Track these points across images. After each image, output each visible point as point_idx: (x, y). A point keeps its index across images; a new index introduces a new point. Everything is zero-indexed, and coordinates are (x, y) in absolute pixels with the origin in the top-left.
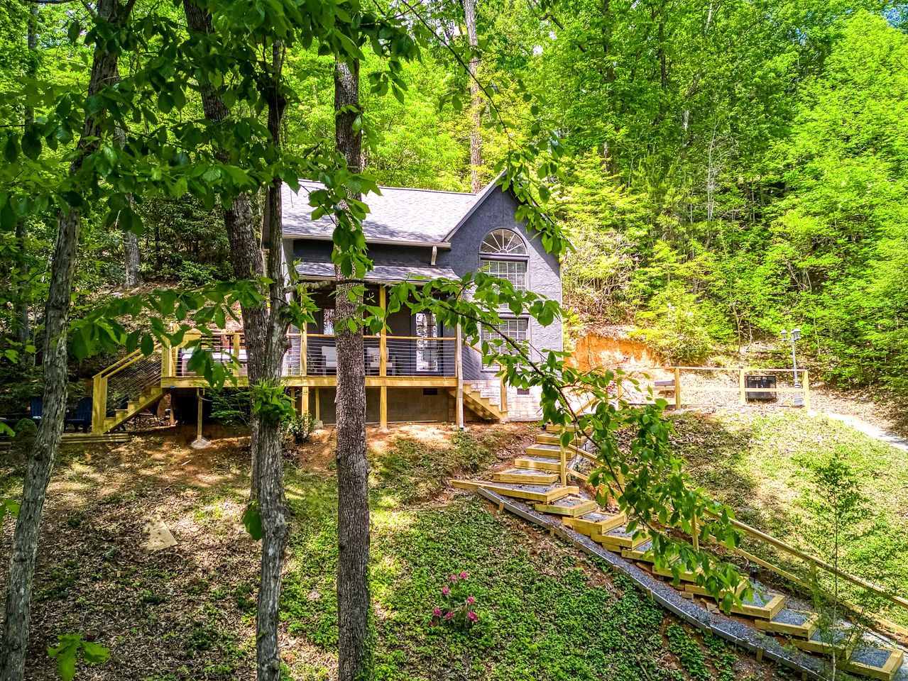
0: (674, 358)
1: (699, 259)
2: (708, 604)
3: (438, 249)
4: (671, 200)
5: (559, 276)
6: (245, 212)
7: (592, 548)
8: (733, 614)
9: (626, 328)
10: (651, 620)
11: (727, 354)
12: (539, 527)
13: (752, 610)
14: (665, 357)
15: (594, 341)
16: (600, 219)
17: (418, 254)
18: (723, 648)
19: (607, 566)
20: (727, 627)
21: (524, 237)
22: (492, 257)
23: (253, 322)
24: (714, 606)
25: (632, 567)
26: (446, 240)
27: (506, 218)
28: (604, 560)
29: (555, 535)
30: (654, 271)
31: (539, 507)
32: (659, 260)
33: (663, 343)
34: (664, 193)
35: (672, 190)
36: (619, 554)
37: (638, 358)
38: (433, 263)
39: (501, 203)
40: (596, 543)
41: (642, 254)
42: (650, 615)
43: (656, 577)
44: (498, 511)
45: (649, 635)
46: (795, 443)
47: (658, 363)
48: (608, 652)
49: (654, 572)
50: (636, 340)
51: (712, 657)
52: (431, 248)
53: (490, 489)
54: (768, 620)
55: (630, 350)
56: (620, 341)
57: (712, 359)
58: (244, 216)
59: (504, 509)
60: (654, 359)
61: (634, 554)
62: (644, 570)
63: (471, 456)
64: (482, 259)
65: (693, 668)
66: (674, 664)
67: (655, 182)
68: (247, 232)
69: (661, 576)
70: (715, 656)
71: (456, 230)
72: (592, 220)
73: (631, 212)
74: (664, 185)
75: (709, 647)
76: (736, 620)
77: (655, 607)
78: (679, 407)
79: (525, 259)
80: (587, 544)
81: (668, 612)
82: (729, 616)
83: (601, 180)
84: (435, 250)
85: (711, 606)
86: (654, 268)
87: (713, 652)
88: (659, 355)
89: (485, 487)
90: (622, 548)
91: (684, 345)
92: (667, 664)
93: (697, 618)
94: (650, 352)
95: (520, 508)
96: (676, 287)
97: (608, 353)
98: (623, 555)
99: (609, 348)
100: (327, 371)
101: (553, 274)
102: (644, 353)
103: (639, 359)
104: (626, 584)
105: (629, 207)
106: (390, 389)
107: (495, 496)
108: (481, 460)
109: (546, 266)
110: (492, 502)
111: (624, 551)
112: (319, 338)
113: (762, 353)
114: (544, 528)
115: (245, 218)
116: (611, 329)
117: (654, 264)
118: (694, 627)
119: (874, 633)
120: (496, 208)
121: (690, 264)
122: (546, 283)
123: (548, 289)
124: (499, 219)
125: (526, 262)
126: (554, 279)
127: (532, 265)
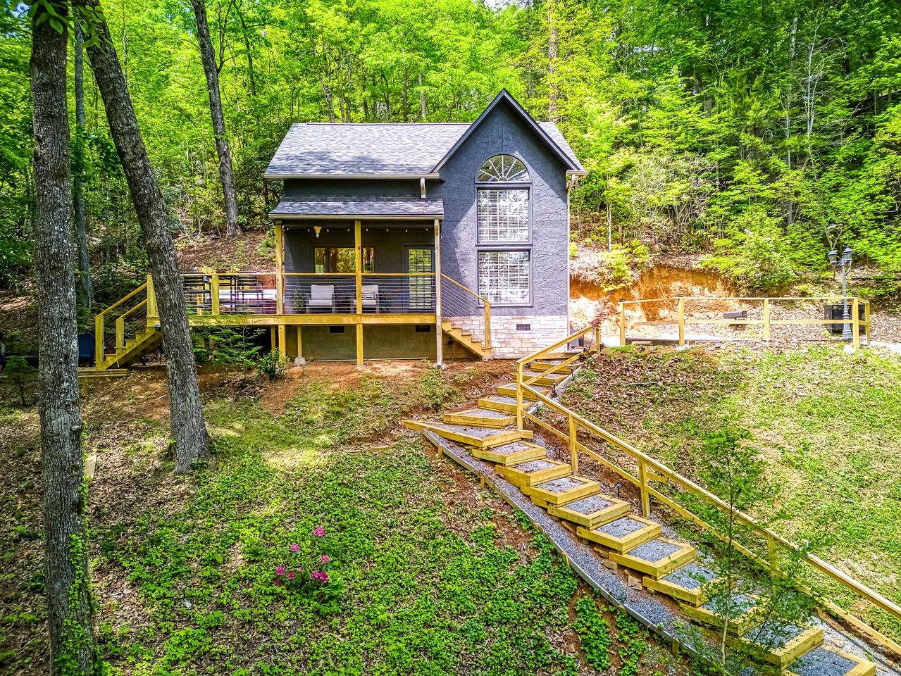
0: (749, 287)
1: (785, 178)
2: (630, 577)
3: (427, 181)
4: (755, 116)
5: (565, 201)
6: (134, 147)
7: (517, 502)
8: (658, 593)
9: (702, 257)
10: (561, 590)
11: (817, 282)
12: (472, 474)
13: (677, 591)
14: (740, 286)
15: (664, 273)
16: (679, 143)
17: (406, 187)
18: (636, 632)
19: (528, 523)
20: (646, 609)
21: (526, 163)
22: (488, 186)
23: (154, 260)
24: (636, 581)
25: (556, 525)
26: (435, 171)
27: (505, 143)
28: (527, 516)
29: (486, 484)
30: (735, 194)
31: (476, 453)
32: (740, 182)
33: (738, 271)
34: (748, 107)
35: (757, 104)
36: (546, 510)
37: (712, 289)
38: (424, 196)
39: (502, 129)
40: (525, 495)
41: (725, 178)
42: (562, 583)
43: (580, 539)
44: (437, 455)
45: (555, 607)
46: (809, 386)
47: (733, 293)
48: (492, 625)
49: (578, 534)
50: (709, 269)
51: (620, 642)
52: (419, 180)
53: (434, 431)
54: (694, 605)
55: (704, 281)
56: (693, 272)
57: (796, 288)
58: (133, 151)
59: (443, 453)
60: (729, 289)
61: (559, 511)
62: (568, 530)
63: (435, 394)
64: (478, 189)
65: (592, 653)
66: (572, 646)
67: (738, 97)
68: (139, 168)
69: (585, 539)
70: (623, 642)
71: (446, 159)
72: (667, 144)
73: (713, 133)
74: (747, 100)
75: (620, 629)
76: (658, 601)
77: (571, 575)
78: (682, 342)
79: (527, 185)
80: (513, 495)
81: (584, 583)
82: (652, 594)
83: (679, 102)
84: (423, 181)
85: (634, 580)
86: (732, 191)
87: (621, 637)
88: (733, 286)
89: (430, 429)
90: (548, 503)
91: (761, 274)
92: (565, 645)
93: (611, 593)
94: (725, 282)
95: (456, 453)
96: (756, 211)
97: (679, 284)
98: (549, 512)
99: (681, 279)
100: (310, 309)
101: (559, 200)
102: (719, 284)
103: (714, 290)
104: (543, 545)
105: (710, 128)
106: (365, 326)
107: (435, 438)
108: (446, 399)
109: (551, 192)
110: (434, 445)
111: (549, 507)
112: (310, 277)
113: (864, 279)
114: (476, 476)
115: (134, 153)
116: (683, 258)
117: (732, 187)
118: (608, 603)
119: (845, 633)
120: (495, 134)
121: (776, 185)
122: (550, 211)
123: (553, 217)
124: (498, 145)
125: (528, 188)
126: (559, 206)
127: (535, 192)
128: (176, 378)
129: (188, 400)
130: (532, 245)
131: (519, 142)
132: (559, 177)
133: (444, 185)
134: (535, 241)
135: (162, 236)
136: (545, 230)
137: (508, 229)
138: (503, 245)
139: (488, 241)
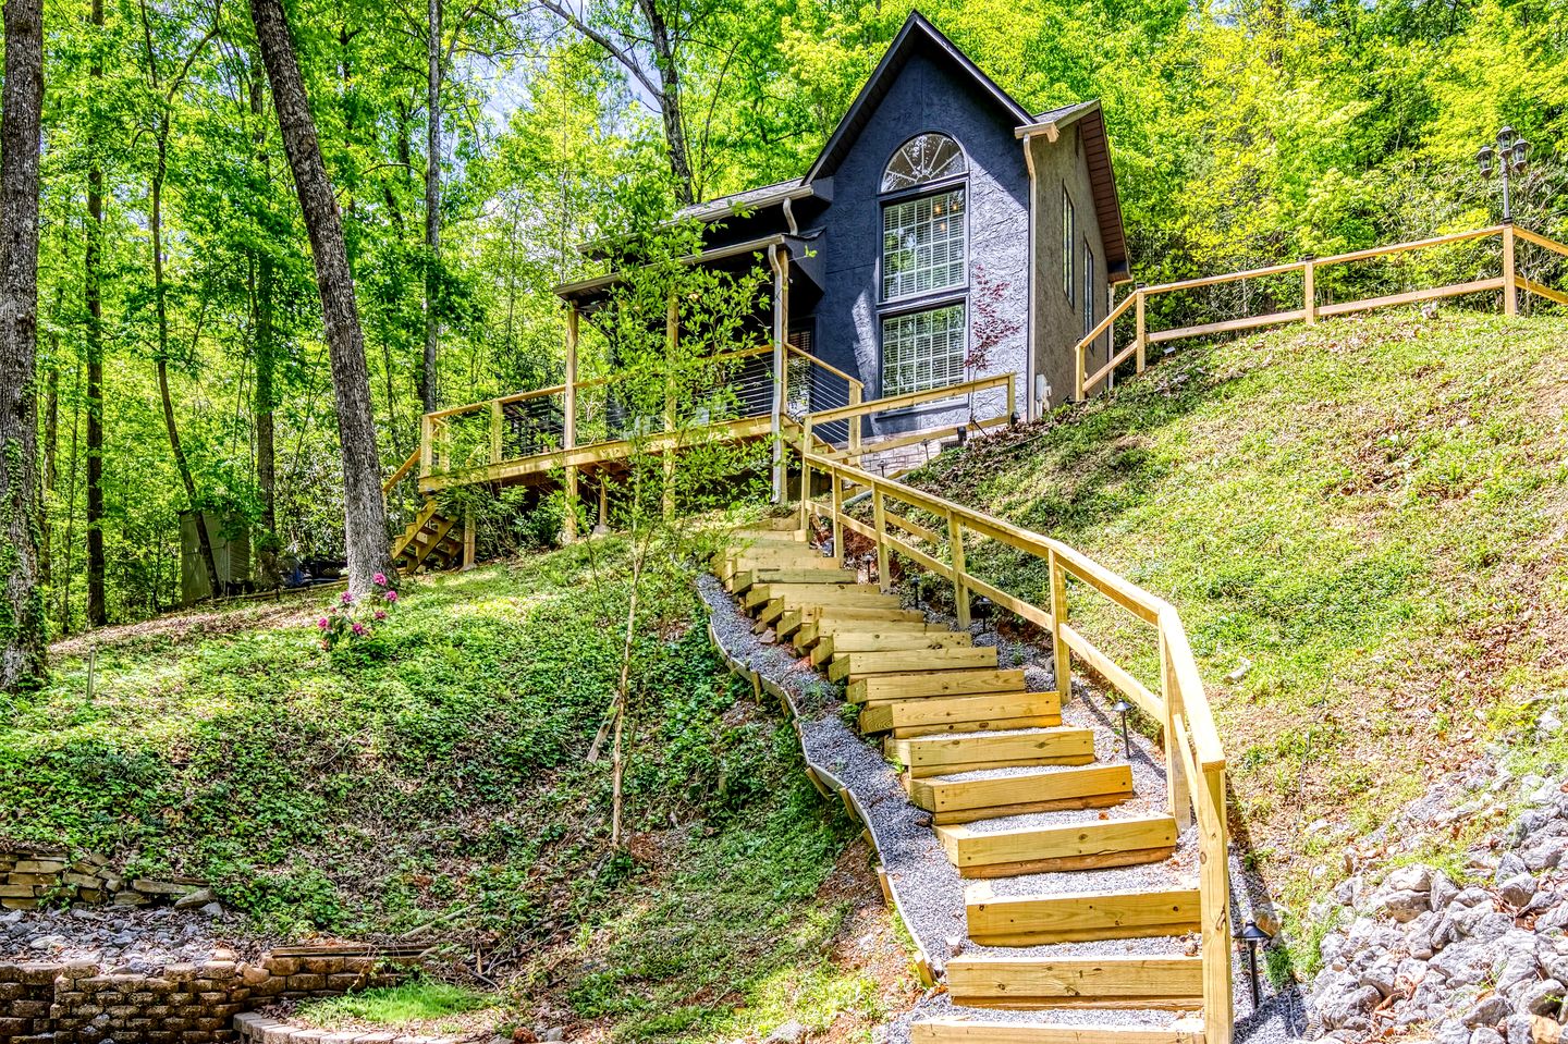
3: (794, 202)
21: (957, 140)
22: (898, 196)
26: (808, 182)
27: (926, 112)
38: (793, 233)
39: (921, 88)
52: (781, 204)
71: (825, 159)
79: (961, 180)
84: (787, 204)
101: (1014, 196)
120: (909, 100)
122: (999, 218)
123: (1005, 229)
124: (914, 117)
125: (963, 186)
126: (1016, 205)
127: (975, 189)
130: (968, 289)
131: (948, 104)
133: (830, 209)
134: (973, 282)
136: (993, 256)
137: (932, 267)
138: (922, 298)
139: (900, 298)
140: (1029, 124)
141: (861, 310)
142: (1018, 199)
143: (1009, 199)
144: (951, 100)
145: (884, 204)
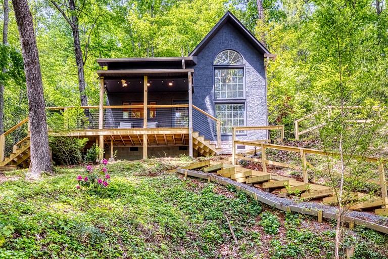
3: (186, 61)
7: (229, 181)
12: (203, 179)
22: (221, 67)
26: (190, 56)
27: (230, 43)
28: (233, 186)
29: (211, 181)
31: (206, 169)
39: (228, 35)
43: (265, 190)
49: (263, 187)
52: (181, 61)
62: (258, 188)
69: (268, 188)
79: (242, 66)
80: (226, 180)
84: (183, 61)
93: (281, 203)
95: (195, 172)
101: (261, 74)
114: (205, 180)
120: (224, 38)
122: (255, 80)
123: (257, 84)
124: (226, 44)
125: (243, 68)
126: (261, 77)
127: (247, 70)
128: (34, 121)
129: (41, 135)
130: (245, 100)
131: (237, 43)
132: (260, 61)
133: (196, 66)
134: (247, 98)
135: (30, 36)
136: (254, 91)
137: (232, 91)
138: (230, 100)
139: (221, 98)
140: (268, 54)
141: (207, 100)
142: (262, 76)
143: (259, 75)
144: (238, 41)
145: (215, 69)
